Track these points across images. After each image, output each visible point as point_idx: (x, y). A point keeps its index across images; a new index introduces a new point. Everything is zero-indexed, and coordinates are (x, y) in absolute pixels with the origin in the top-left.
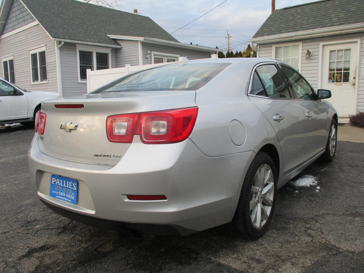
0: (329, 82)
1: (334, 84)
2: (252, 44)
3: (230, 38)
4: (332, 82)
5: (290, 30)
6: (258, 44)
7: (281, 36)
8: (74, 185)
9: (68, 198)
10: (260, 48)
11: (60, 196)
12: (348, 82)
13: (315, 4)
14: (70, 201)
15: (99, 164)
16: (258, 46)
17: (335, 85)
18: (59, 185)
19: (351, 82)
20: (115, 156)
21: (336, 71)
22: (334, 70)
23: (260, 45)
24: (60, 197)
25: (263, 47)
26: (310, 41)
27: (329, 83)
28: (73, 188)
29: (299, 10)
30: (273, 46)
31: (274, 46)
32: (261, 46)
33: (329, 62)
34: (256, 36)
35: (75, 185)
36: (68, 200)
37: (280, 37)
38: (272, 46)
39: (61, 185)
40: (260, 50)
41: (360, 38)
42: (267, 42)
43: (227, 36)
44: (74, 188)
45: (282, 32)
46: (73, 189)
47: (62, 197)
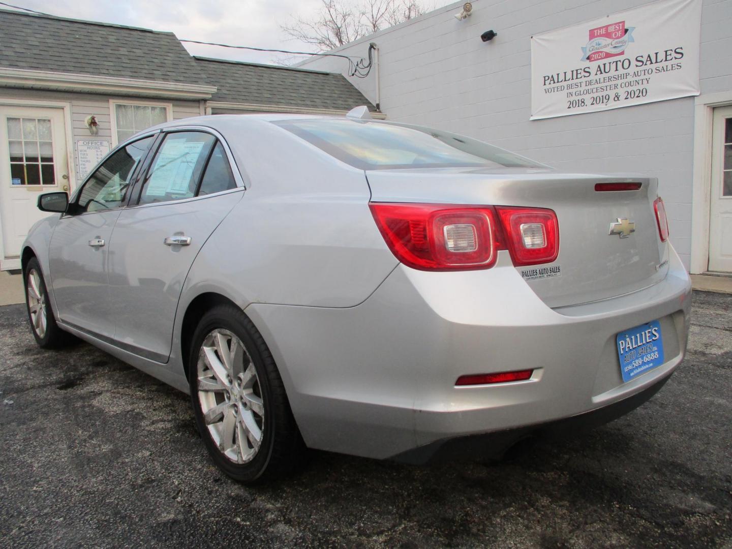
0: (13, 184)
1: (26, 189)
4: (19, 184)
9: (648, 362)
11: (637, 368)
12: (54, 184)
14: (651, 365)
17: (29, 190)
19: (59, 185)
21: (27, 161)
22: (21, 159)
27: (14, 186)
33: (8, 142)
41: (69, 101)
44: (655, 336)
46: (653, 340)
47: (638, 369)
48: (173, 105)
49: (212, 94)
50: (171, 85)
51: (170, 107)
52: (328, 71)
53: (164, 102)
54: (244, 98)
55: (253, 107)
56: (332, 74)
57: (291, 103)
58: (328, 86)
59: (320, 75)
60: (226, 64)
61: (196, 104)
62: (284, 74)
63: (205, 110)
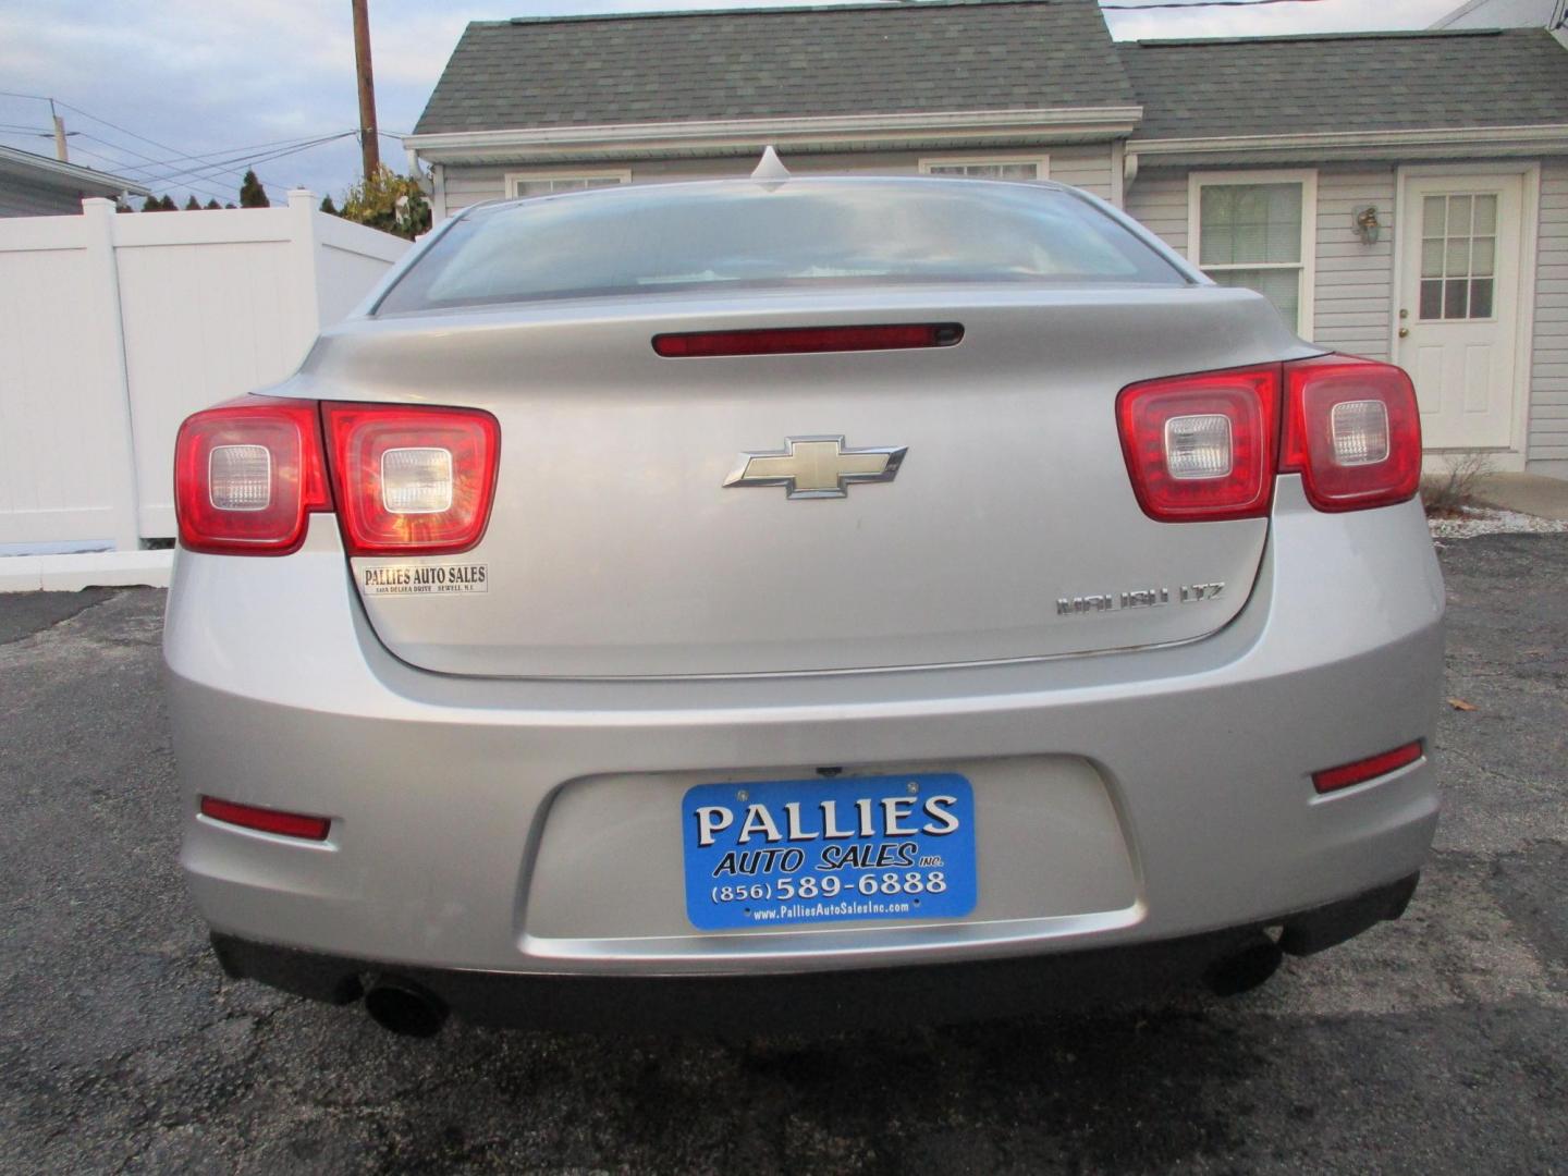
2: (417, 161)
3: (68, 139)
5: (578, 115)
6: (440, 164)
7: (549, 135)
8: (938, 803)
9: (881, 897)
10: (445, 180)
11: (795, 901)
13: (646, 24)
14: (905, 907)
15: (1085, 655)
16: (439, 170)
18: (774, 834)
20: (1191, 594)
23: (445, 166)
24: (797, 911)
25: (460, 179)
26: (663, 168)
28: (929, 828)
29: (584, 35)
30: (508, 177)
31: (512, 180)
32: (450, 173)
34: (424, 125)
35: (951, 800)
36: (877, 908)
37: (547, 139)
38: (501, 179)
39: (796, 833)
40: (448, 191)
42: (486, 156)
43: (51, 127)
44: (941, 822)
45: (545, 118)
46: (924, 832)
47: (809, 906)
48: (1051, 158)
49: (1133, 123)
50: (1039, 115)
51: (1043, 163)
52: (1502, 26)
53: (1029, 153)
54: (1227, 123)
55: (1242, 143)
56: (1509, 30)
57: (1351, 123)
58: (1483, 67)
59: (1474, 39)
60: (1212, 48)
61: (1104, 150)
62: (1362, 50)
63: (1124, 162)
